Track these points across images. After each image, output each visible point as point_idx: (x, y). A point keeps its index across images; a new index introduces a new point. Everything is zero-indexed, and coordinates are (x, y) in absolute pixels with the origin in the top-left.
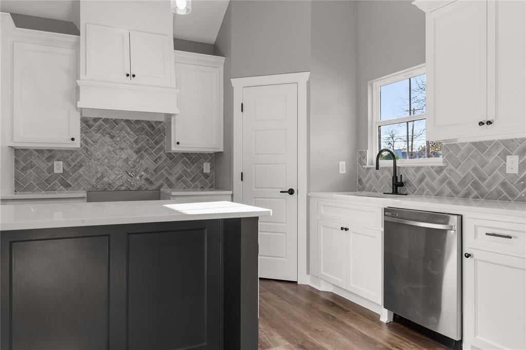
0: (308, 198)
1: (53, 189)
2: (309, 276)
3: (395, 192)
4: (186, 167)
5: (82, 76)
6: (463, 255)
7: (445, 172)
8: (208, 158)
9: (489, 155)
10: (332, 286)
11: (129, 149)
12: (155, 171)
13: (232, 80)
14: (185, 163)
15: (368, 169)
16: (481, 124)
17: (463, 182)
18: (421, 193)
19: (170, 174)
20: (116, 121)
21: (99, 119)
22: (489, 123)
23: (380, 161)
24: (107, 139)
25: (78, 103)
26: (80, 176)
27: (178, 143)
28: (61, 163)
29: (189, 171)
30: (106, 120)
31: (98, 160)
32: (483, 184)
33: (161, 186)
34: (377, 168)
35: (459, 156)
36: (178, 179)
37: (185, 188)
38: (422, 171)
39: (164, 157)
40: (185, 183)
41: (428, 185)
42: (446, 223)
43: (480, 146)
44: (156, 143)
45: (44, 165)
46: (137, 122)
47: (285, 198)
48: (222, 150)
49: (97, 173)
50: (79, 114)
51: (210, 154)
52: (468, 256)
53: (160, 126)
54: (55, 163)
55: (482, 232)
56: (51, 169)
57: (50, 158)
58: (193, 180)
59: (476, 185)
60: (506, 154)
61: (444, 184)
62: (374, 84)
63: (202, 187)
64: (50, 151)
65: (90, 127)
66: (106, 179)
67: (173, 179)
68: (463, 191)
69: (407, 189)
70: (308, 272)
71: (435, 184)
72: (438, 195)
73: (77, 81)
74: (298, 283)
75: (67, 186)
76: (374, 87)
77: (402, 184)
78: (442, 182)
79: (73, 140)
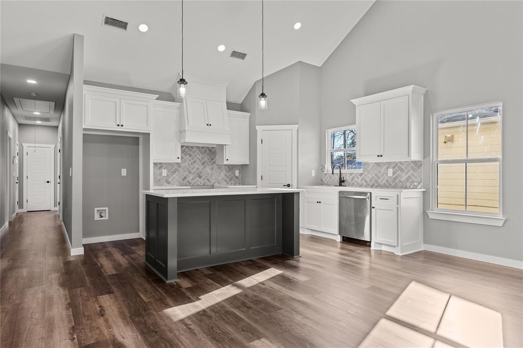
3: (340, 185)
4: (227, 172)
5: (186, 126)
6: (371, 207)
7: (363, 175)
8: (237, 167)
9: (381, 168)
12: (212, 174)
13: (256, 126)
14: (226, 170)
15: (326, 174)
16: (378, 156)
17: (371, 181)
18: (353, 185)
19: (219, 176)
20: (192, 147)
22: (381, 156)
23: (334, 170)
24: (188, 157)
26: (175, 177)
27: (227, 160)
28: (166, 170)
29: (228, 175)
32: (379, 181)
33: (215, 183)
34: (333, 173)
35: (369, 168)
36: (223, 179)
37: (226, 184)
38: (353, 175)
39: (216, 167)
40: (226, 181)
41: (356, 181)
42: (366, 196)
43: (378, 164)
44: (212, 159)
45: (158, 172)
46: (203, 147)
48: (248, 163)
49: (183, 175)
50: (180, 144)
51: (239, 165)
52: (373, 208)
53: (214, 150)
54: (163, 170)
55: (378, 198)
56: (161, 174)
57: (161, 168)
58: (230, 180)
59: (376, 181)
60: (388, 168)
61: (363, 181)
63: (235, 184)
64: (160, 164)
67: (220, 179)
68: (371, 184)
69: (346, 183)
71: (359, 181)
72: (360, 186)
75: (169, 183)
77: (344, 181)
78: (362, 180)
79: (178, 158)
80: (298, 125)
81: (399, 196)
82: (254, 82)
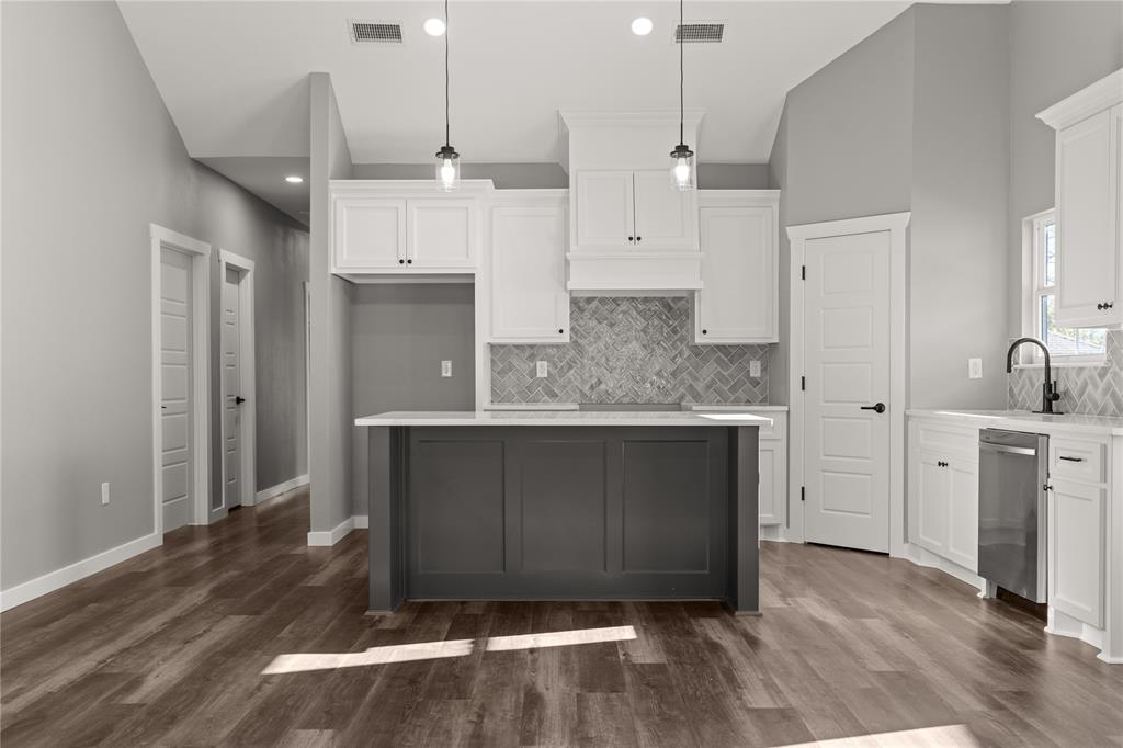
0: (907, 418)
1: (535, 401)
2: (907, 545)
3: (1048, 409)
4: (722, 367)
5: (573, 247)
6: (1043, 488)
7: (1108, 376)
8: (757, 352)
10: (938, 559)
11: (634, 342)
12: (674, 374)
13: (788, 228)
14: (718, 361)
15: (1021, 370)
16: (1100, 307)
18: (1082, 411)
19: (696, 379)
20: (616, 301)
21: (594, 298)
24: (604, 327)
25: (569, 283)
26: (570, 382)
27: (705, 332)
28: (545, 363)
29: (725, 374)
30: (603, 301)
31: (593, 358)
33: (682, 398)
36: (708, 387)
37: (719, 401)
38: (1085, 375)
39: (687, 353)
40: (719, 392)
44: (675, 331)
45: (524, 367)
47: (871, 419)
48: (776, 340)
49: (591, 377)
50: (568, 296)
51: (760, 346)
52: (1048, 488)
53: (679, 304)
54: (539, 363)
55: (1058, 455)
56: (533, 372)
57: (532, 357)
58: (733, 389)
61: (1108, 396)
62: (1036, 222)
63: (748, 401)
64: (532, 346)
65: (581, 310)
66: (603, 387)
67: (700, 387)
69: (1067, 404)
70: (906, 540)
71: (1098, 396)
72: (1100, 413)
73: (568, 254)
74: (891, 555)
75: (553, 395)
76: (1036, 226)
77: (1057, 397)
78: (1105, 392)
79: (561, 331)
80: (909, 213)
81: (1109, 447)
82: (785, 93)
